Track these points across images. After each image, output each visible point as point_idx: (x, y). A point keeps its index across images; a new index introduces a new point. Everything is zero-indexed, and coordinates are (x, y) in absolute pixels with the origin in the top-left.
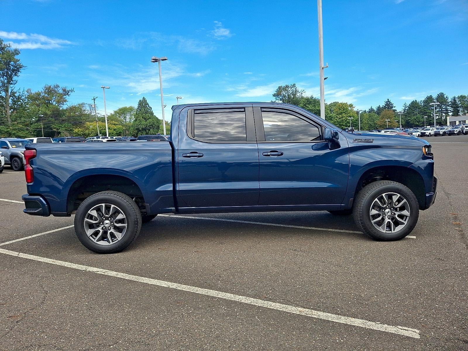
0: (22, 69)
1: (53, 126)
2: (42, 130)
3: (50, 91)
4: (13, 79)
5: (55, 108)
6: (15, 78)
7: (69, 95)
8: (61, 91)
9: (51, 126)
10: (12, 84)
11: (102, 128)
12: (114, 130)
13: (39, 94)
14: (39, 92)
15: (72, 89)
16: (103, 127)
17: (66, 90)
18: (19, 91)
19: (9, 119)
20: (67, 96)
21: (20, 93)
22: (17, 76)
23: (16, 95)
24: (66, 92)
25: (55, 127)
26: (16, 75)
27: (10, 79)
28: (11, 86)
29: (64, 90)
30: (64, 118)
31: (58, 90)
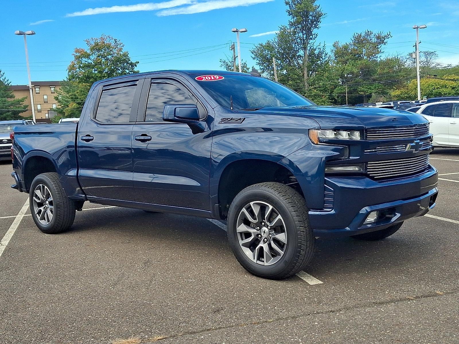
0: (321, 18)
1: (360, 88)
2: (347, 95)
3: (360, 41)
4: (313, 33)
5: (364, 64)
6: (315, 31)
7: (385, 44)
8: (374, 40)
9: (358, 89)
10: (311, 39)
11: (434, 87)
12: (453, 88)
13: (346, 48)
14: (347, 45)
15: (389, 34)
16: (436, 85)
17: (381, 37)
18: (319, 47)
19: (306, 84)
20: (383, 45)
21: (320, 49)
22: (318, 28)
23: (316, 52)
24: (381, 40)
25: (362, 90)
26: (316, 27)
27: (309, 33)
28: (311, 41)
29: (378, 38)
30: (376, 76)
31: (371, 38)
